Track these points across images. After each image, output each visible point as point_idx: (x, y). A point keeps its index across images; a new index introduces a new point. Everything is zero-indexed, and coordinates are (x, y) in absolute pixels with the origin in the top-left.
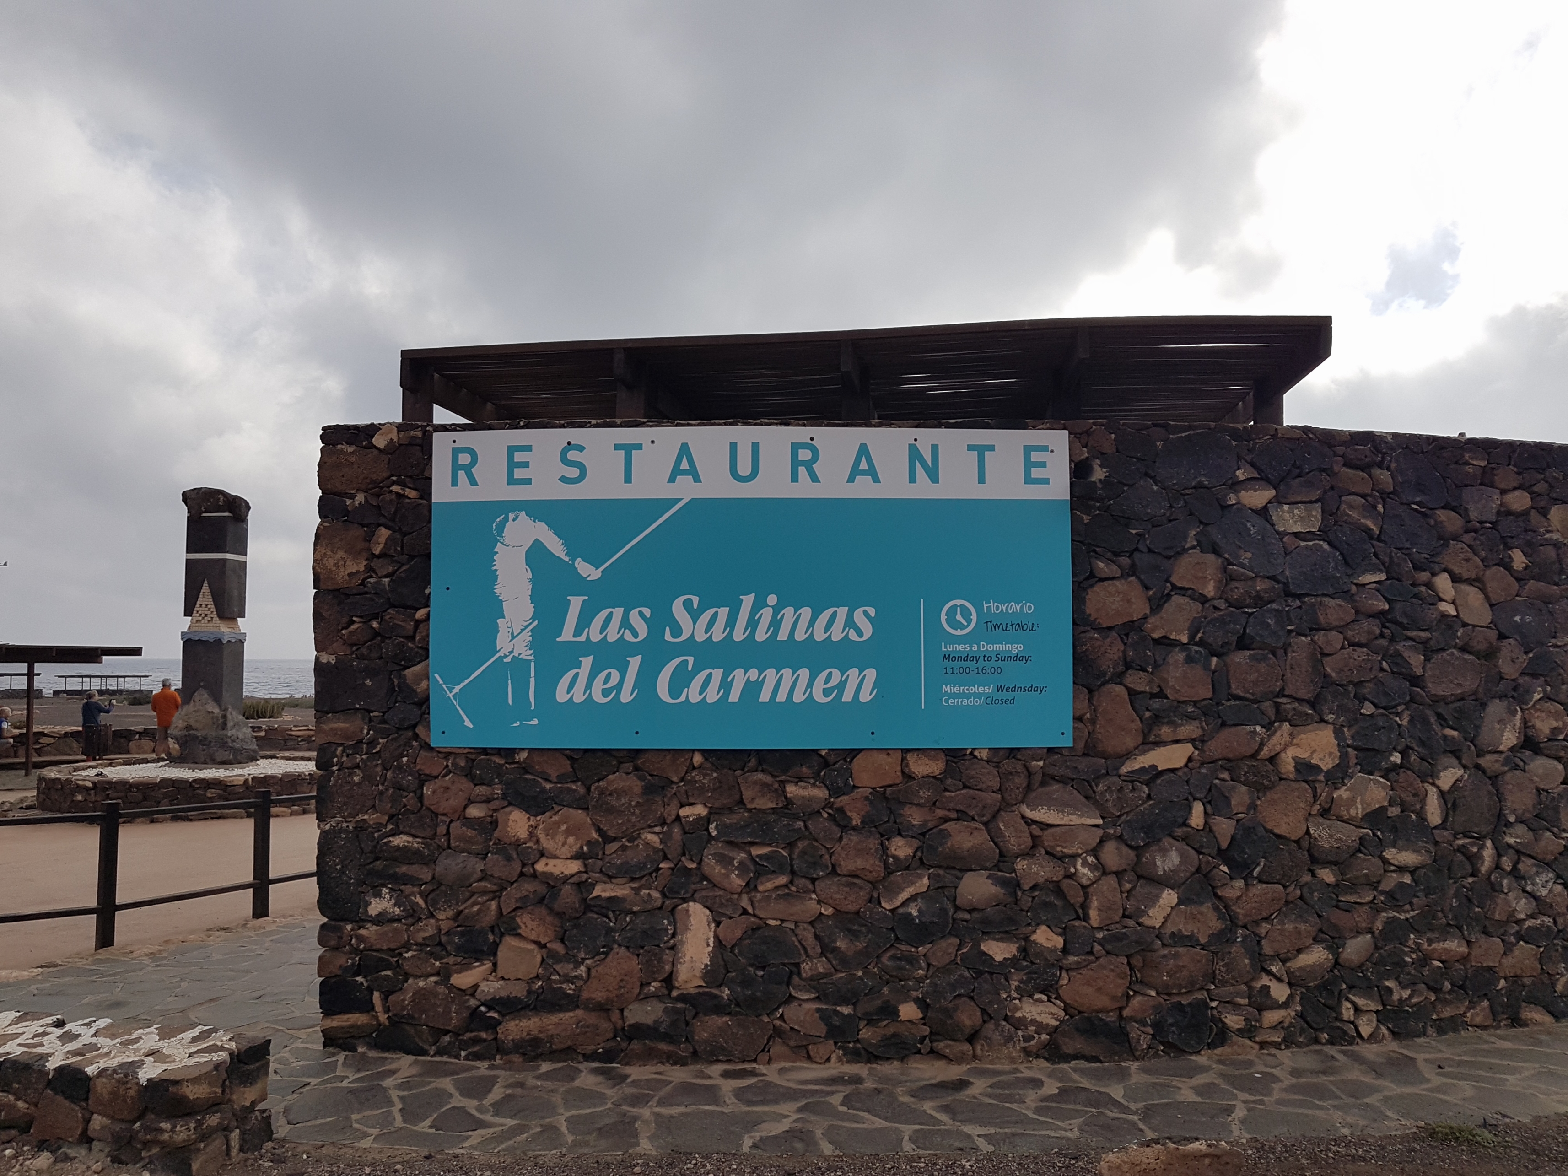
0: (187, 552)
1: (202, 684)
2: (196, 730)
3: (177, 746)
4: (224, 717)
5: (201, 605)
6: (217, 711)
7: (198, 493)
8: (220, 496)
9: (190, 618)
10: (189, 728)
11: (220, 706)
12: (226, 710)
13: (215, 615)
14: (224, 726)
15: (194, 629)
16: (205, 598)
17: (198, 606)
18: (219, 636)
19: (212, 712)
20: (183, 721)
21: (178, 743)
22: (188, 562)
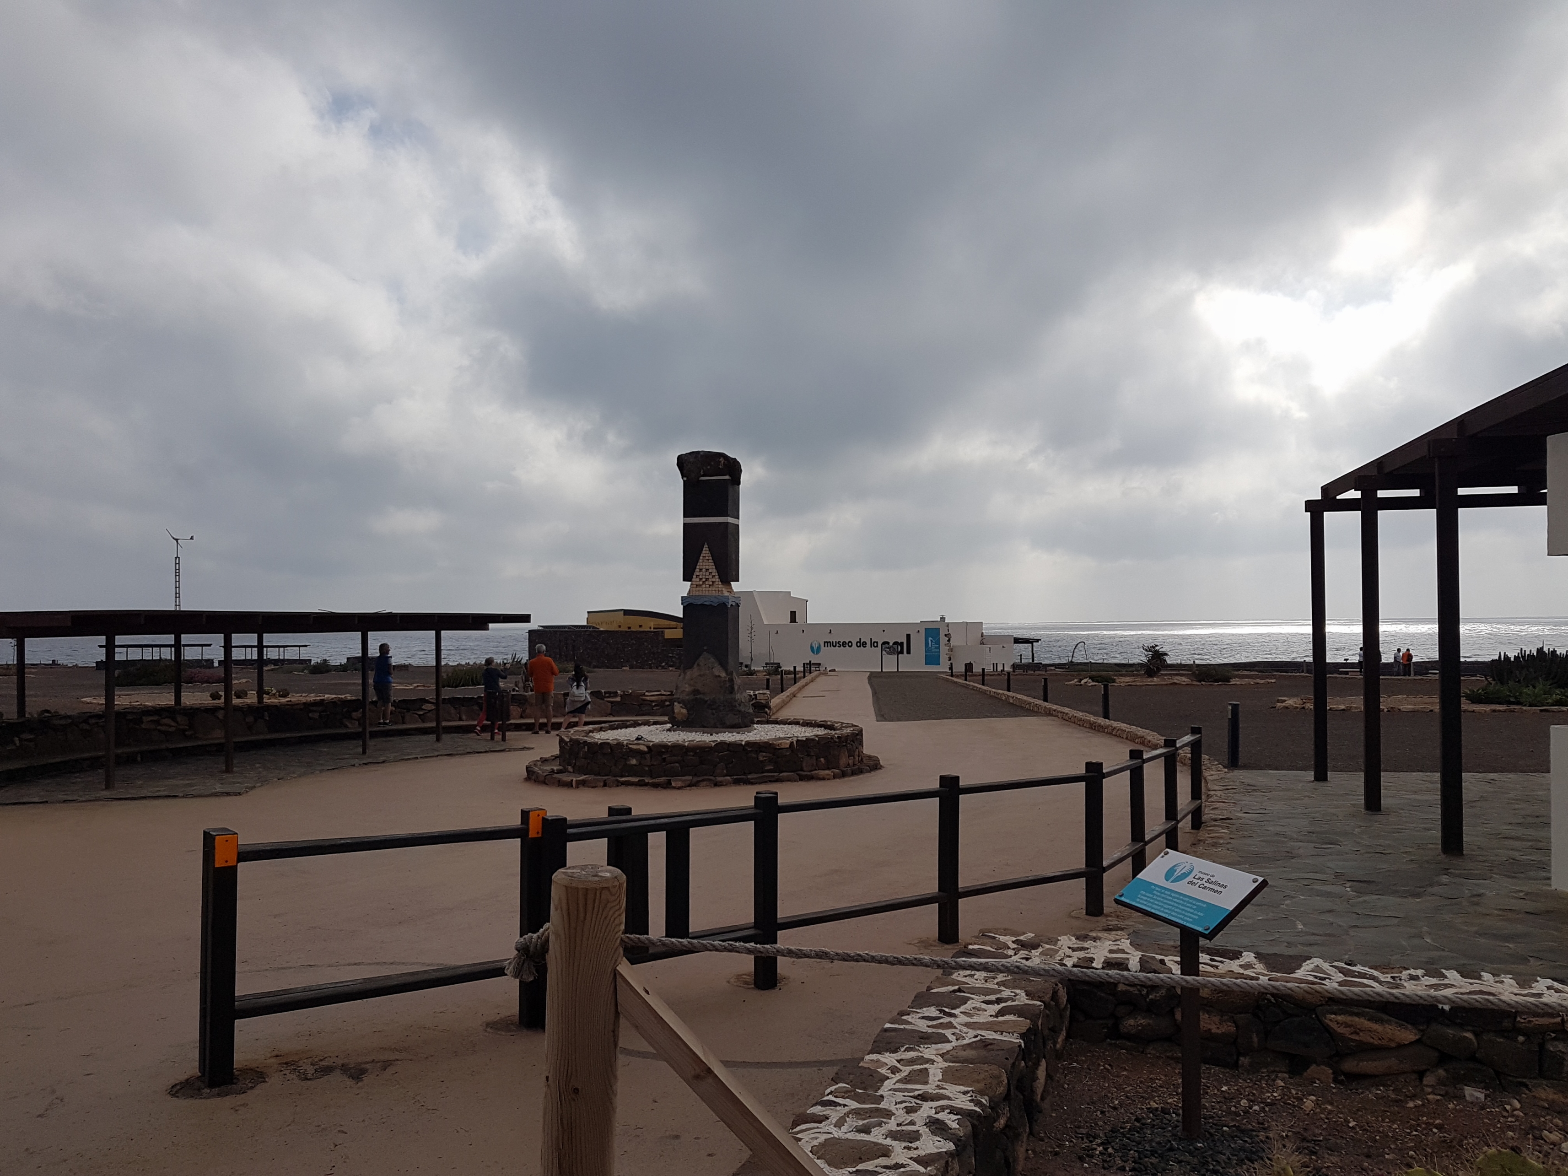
0: (684, 517)
1: (705, 648)
2: (704, 694)
3: (684, 711)
4: (731, 680)
5: (701, 570)
6: (723, 674)
7: (696, 457)
8: (721, 459)
9: (690, 583)
10: (696, 692)
11: (726, 670)
12: (732, 673)
13: (717, 579)
14: (732, 690)
15: (694, 594)
16: (706, 562)
17: (697, 570)
18: (724, 600)
19: (719, 676)
20: (690, 685)
21: (686, 707)
22: (685, 525)
